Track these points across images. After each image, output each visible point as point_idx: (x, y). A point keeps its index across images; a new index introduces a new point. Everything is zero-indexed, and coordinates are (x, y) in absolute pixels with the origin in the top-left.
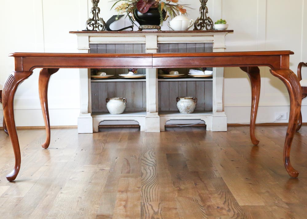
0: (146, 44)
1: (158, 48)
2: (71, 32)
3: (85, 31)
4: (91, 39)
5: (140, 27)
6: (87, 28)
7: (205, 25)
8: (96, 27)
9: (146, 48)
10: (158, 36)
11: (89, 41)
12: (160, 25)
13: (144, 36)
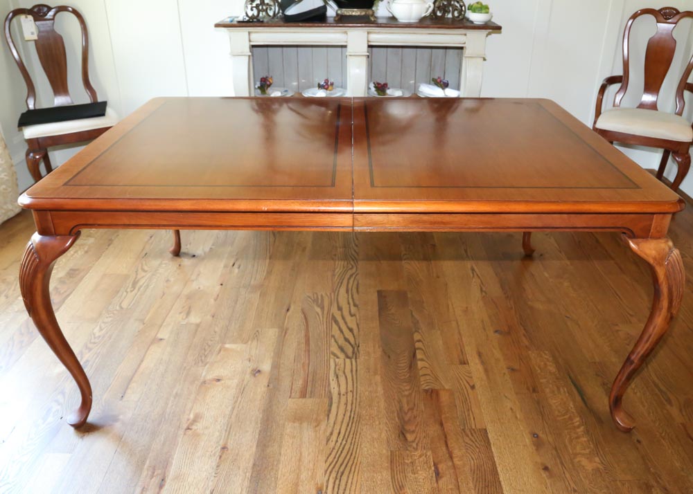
0: (348, 47)
1: (368, 54)
2: (217, 26)
3: (243, 22)
4: (253, 36)
5: (339, 12)
6: (246, 13)
7: (451, 9)
8: (263, 10)
9: (348, 54)
10: (368, 33)
11: (250, 41)
12: (374, 9)
13: (346, 33)
